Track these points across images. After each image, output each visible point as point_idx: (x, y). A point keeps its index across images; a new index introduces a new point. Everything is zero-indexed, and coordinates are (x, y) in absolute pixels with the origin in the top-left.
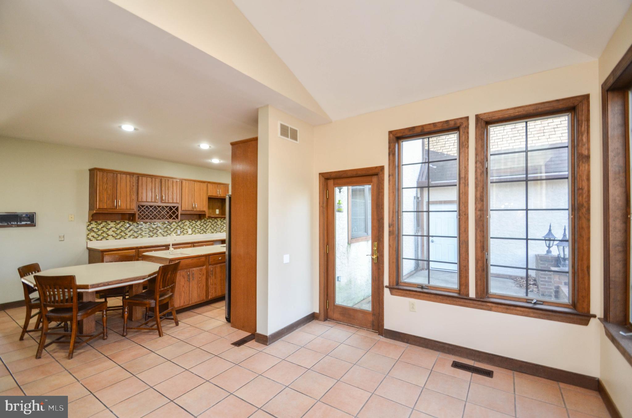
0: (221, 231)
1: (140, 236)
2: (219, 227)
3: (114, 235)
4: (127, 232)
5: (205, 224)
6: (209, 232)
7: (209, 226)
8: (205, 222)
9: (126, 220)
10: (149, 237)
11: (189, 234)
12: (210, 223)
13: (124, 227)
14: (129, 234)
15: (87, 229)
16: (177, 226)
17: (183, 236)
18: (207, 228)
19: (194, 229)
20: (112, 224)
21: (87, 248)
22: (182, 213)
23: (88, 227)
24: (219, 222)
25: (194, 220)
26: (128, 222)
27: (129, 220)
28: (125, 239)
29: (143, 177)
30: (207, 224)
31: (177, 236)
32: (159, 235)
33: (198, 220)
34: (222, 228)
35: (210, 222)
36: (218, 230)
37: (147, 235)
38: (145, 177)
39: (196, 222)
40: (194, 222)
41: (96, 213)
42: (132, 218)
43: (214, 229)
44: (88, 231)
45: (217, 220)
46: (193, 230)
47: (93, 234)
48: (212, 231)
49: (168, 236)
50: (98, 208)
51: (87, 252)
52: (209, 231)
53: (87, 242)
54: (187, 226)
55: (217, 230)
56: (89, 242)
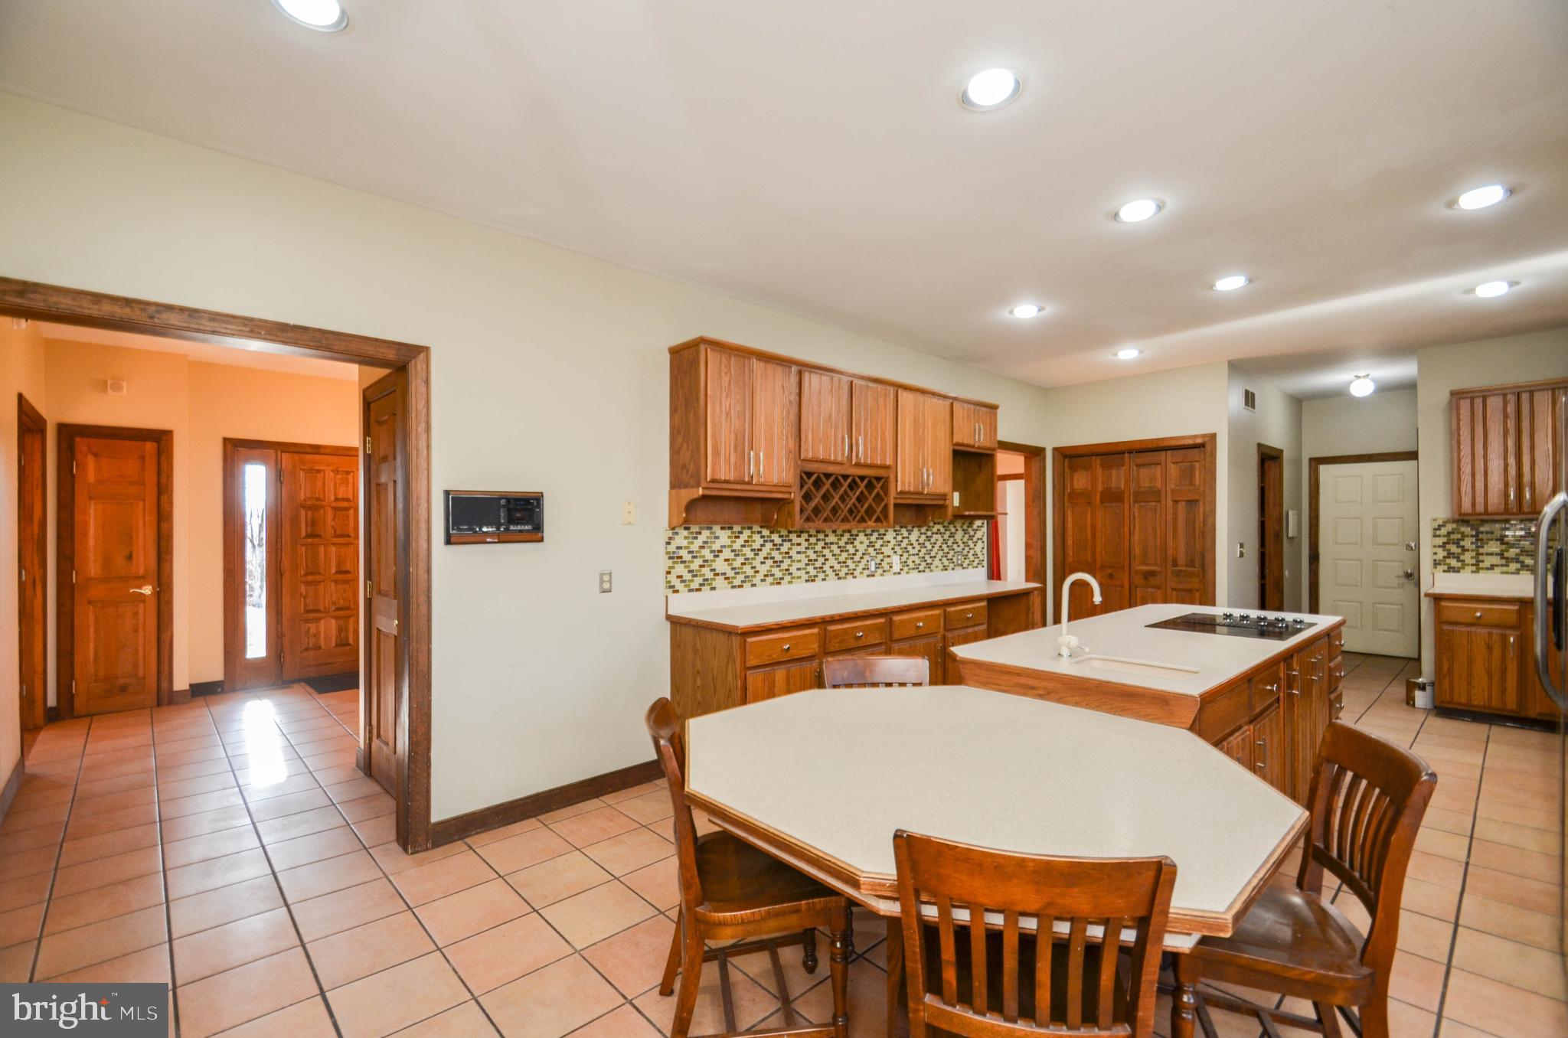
0: (965, 565)
1: (787, 578)
2: (960, 549)
3: (730, 574)
4: (757, 563)
5: (928, 538)
6: (937, 567)
7: (937, 547)
8: (929, 533)
9: (756, 522)
10: (807, 581)
11: (895, 574)
12: (938, 536)
13: (751, 546)
14: (763, 569)
15: (668, 553)
16: (868, 544)
17: (882, 578)
18: (933, 554)
19: (906, 555)
20: (724, 537)
21: (669, 617)
22: (899, 501)
23: (668, 546)
24: (959, 535)
25: (906, 527)
26: (759, 529)
27: (766, 523)
28: (754, 588)
29: (813, 372)
30: (933, 540)
31: (869, 578)
32: (828, 575)
33: (913, 527)
34: (965, 552)
35: (940, 534)
36: (958, 560)
37: (802, 573)
38: (817, 373)
39: (910, 532)
40: (904, 532)
41: (704, 497)
42: (776, 517)
43: (950, 556)
44: (670, 558)
45: (955, 527)
46: (904, 559)
47: (680, 569)
48: (946, 563)
49: (847, 576)
50: (708, 480)
51: (667, 627)
52: (937, 562)
53: (667, 597)
54: (891, 545)
55: (955, 559)
56: (672, 597)
